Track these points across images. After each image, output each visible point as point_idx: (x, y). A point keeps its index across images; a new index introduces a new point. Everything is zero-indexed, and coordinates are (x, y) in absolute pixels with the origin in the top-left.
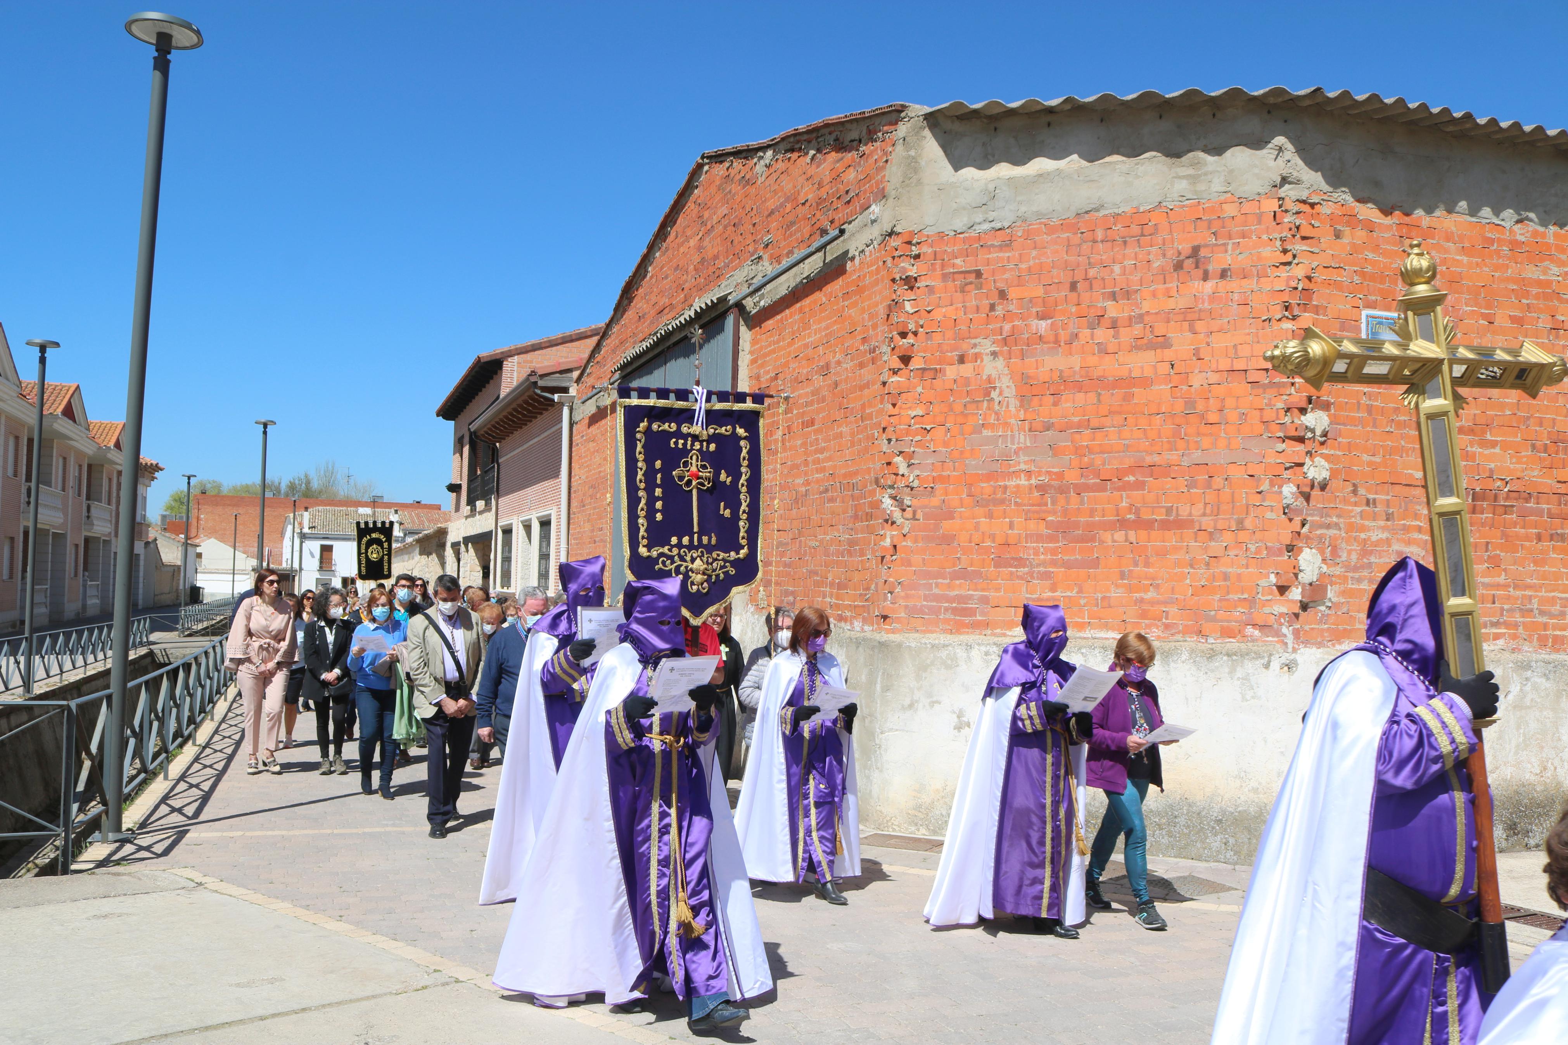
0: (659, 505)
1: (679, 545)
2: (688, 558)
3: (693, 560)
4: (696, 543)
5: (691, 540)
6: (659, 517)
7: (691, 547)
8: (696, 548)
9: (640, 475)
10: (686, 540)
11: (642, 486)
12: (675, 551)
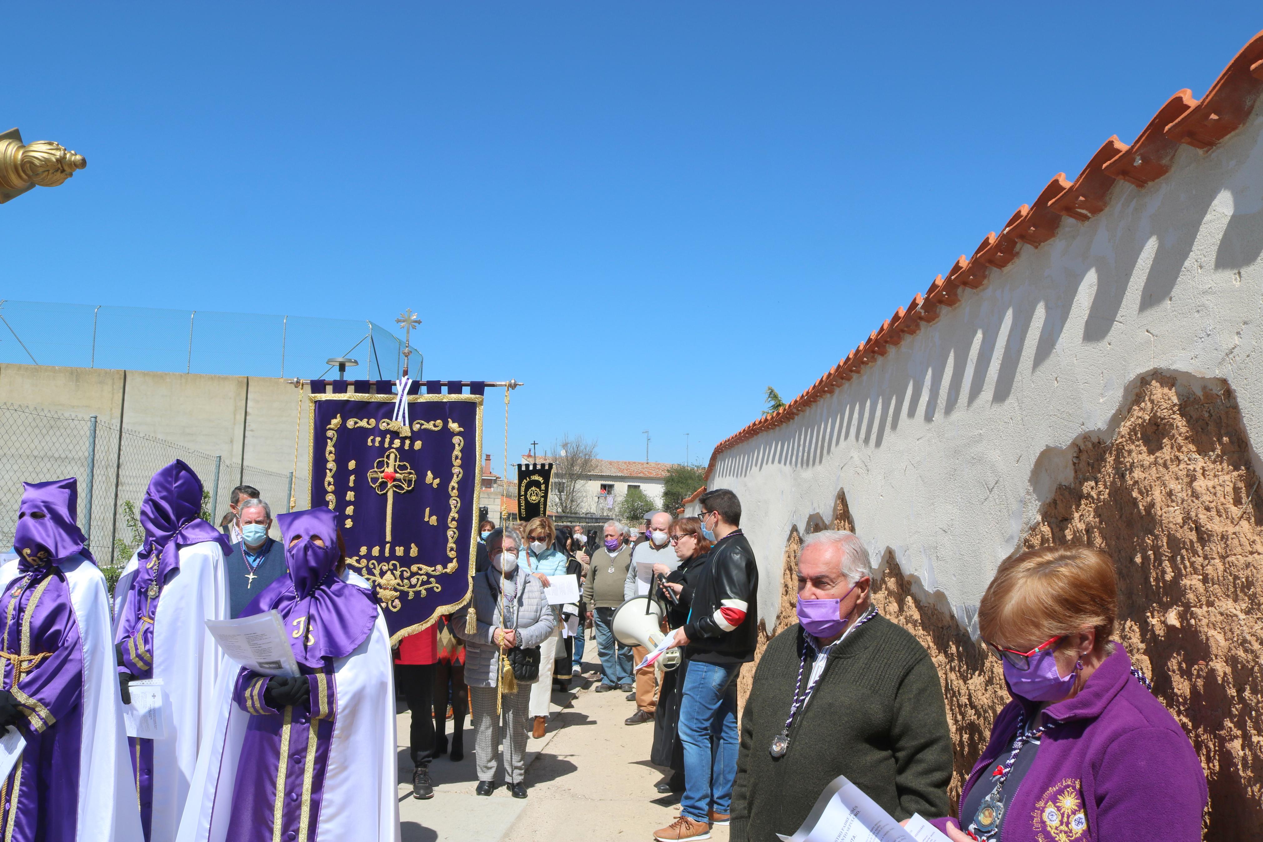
0: (350, 510)
1: (369, 556)
2: (377, 572)
3: (382, 574)
4: (387, 554)
5: (382, 551)
6: (349, 524)
7: (381, 559)
8: (388, 560)
9: (329, 478)
10: (376, 551)
11: (331, 488)
12: (364, 562)
